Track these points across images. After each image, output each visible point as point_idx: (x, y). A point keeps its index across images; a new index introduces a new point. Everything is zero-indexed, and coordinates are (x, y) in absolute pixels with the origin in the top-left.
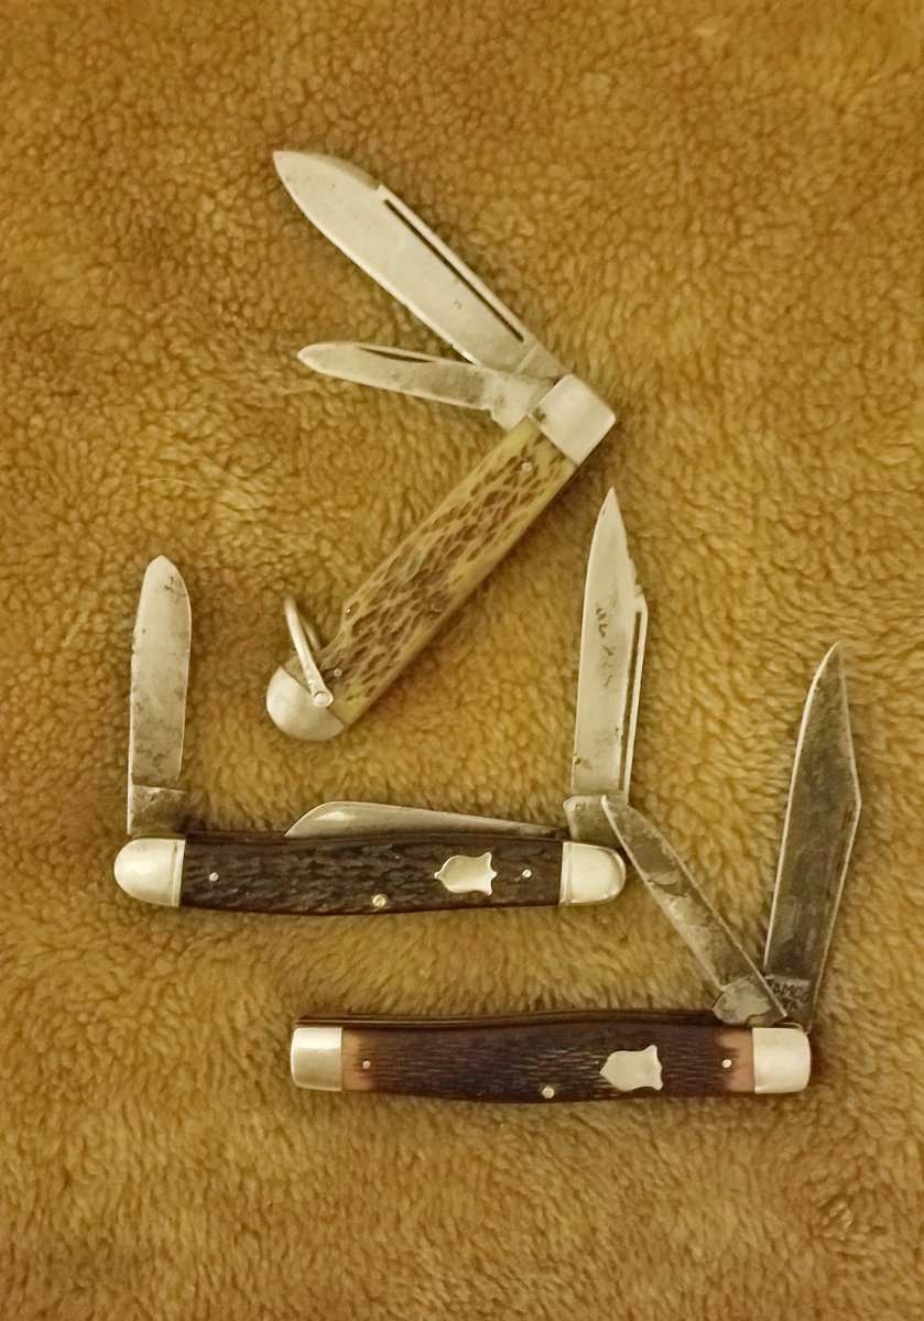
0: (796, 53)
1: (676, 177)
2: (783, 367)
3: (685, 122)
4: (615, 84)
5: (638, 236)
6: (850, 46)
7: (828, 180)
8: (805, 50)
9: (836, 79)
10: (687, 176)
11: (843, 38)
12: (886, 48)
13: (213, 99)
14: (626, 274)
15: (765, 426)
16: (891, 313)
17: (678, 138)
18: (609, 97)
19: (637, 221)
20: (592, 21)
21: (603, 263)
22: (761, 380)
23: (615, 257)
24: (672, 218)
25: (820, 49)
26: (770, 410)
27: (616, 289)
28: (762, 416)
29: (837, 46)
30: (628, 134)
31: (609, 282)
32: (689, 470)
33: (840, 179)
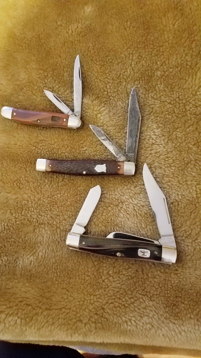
0: (165, 16)
1: (142, 39)
2: (165, 72)
3: (144, 29)
4: (131, 23)
5: (136, 49)
6: (175, 15)
7: (171, 38)
8: (166, 15)
9: (172, 20)
10: (144, 38)
11: (173, 13)
12: (182, 15)
13: (59, 30)
14: (134, 56)
15: (161, 84)
16: (186, 61)
17: (143, 31)
18: (130, 26)
19: (136, 46)
20: (127, 13)
21: (129, 54)
22: (160, 75)
23: (132, 53)
24: (142, 46)
25: (169, 15)
26: (162, 80)
27: (132, 59)
28: (161, 81)
29: (172, 14)
30: (134, 31)
31: (131, 58)
32: (147, 92)
33: (174, 37)
